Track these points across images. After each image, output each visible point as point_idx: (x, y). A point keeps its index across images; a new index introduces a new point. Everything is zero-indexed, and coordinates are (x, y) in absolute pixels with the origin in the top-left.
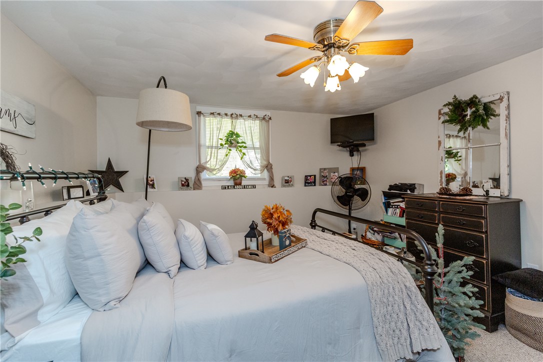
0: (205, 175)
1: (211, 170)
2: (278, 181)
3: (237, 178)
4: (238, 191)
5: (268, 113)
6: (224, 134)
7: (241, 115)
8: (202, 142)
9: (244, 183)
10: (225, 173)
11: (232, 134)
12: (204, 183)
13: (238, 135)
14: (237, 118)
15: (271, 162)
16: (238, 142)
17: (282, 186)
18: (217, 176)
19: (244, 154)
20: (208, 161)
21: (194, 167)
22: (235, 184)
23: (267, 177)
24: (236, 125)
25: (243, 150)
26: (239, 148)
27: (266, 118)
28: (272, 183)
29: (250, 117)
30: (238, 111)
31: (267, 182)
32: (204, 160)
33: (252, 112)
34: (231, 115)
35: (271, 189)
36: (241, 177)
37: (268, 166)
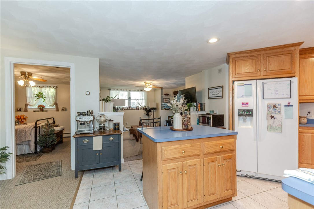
0: (29, 107)
1: (30, 105)
2: (60, 109)
3: (41, 108)
4: (41, 113)
7: (44, 87)
8: (27, 96)
9: (44, 110)
10: (36, 107)
11: (40, 93)
12: (28, 110)
13: (42, 93)
14: (42, 87)
15: (57, 103)
16: (42, 96)
17: (62, 111)
18: (32, 108)
19: (45, 100)
20: (30, 102)
21: (25, 105)
22: (40, 110)
23: (55, 108)
24: (42, 90)
25: (44, 98)
26: (43, 98)
27: (55, 87)
28: (57, 110)
29: (48, 87)
30: (43, 85)
31: (55, 110)
32: (28, 102)
33: (49, 85)
34: (40, 87)
35: (57, 112)
36: (43, 108)
37: (56, 104)
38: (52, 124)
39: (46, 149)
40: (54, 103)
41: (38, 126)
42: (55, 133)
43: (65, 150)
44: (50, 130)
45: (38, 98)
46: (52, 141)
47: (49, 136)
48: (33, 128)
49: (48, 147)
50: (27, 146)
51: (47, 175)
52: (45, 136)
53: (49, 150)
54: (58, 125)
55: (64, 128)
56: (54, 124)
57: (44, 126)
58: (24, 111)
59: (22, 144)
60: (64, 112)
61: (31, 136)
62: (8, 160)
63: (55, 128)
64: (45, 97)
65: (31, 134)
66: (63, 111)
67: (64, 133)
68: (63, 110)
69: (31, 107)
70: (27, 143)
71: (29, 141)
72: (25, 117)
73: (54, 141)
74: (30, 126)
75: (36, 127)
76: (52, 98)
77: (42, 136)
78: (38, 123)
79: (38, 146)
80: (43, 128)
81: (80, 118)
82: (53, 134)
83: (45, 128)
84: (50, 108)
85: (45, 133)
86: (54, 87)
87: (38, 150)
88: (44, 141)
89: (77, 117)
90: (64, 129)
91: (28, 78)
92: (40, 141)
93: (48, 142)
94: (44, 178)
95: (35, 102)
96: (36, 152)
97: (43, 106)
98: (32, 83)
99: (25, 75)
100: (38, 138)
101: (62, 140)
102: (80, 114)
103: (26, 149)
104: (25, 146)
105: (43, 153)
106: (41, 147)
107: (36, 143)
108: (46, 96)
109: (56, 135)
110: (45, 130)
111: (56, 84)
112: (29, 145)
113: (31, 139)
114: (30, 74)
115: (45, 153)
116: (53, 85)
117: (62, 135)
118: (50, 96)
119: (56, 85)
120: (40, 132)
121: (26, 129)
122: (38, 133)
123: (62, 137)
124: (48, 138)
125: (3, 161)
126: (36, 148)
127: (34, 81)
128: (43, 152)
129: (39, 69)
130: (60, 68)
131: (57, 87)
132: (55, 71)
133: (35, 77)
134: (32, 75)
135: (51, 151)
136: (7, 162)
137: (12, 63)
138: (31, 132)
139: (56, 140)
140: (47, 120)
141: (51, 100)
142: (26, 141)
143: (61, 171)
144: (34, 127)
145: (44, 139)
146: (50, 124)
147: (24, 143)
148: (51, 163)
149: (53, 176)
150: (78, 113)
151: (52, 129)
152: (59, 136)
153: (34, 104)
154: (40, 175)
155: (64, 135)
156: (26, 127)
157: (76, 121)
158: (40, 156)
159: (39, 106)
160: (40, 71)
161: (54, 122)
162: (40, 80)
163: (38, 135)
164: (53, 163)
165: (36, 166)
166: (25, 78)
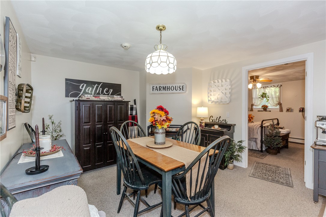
0: (254, 107)
1: (255, 105)
2: (285, 109)
3: (265, 108)
4: (264, 112)
5: (281, 84)
6: (261, 94)
7: (268, 87)
8: (253, 97)
9: (268, 110)
10: (260, 107)
11: (263, 93)
12: (254, 110)
13: (266, 94)
14: (266, 88)
15: (281, 102)
16: (266, 96)
17: (286, 112)
18: (258, 108)
19: (268, 100)
20: (255, 103)
21: (251, 104)
22: (264, 110)
23: (279, 108)
24: (265, 90)
25: (268, 99)
26: (266, 98)
27: (279, 86)
28: (281, 110)
29: (271, 86)
30: (266, 85)
31: (279, 110)
32: (253, 102)
33: (272, 85)
34: (264, 87)
35: (281, 112)
36: (266, 108)
37: (280, 104)
38: (276, 125)
39: (271, 151)
40: (278, 103)
41: (264, 125)
42: (281, 136)
43: (292, 157)
44: (275, 131)
45: (262, 98)
46: (277, 143)
47: (274, 137)
48: (259, 127)
49: (273, 149)
50: (255, 143)
51: (276, 179)
52: (271, 137)
53: (274, 152)
54: (283, 127)
55: (290, 131)
56: (278, 125)
57: (269, 127)
58: (250, 111)
59: (251, 140)
60: (290, 113)
61: (258, 134)
62: (243, 151)
63: (280, 130)
64: (268, 97)
65: (257, 133)
66: (288, 112)
67: (290, 137)
68: (288, 110)
69: (256, 107)
70: (254, 140)
71: (256, 138)
72: (252, 116)
73: (279, 144)
74: (257, 125)
75: (262, 127)
76: (276, 98)
77: (267, 136)
78: (263, 123)
79: (264, 146)
80: (268, 128)
81: (323, 125)
82: (279, 137)
83: (271, 129)
84: (273, 108)
85: (270, 133)
86: (277, 86)
87: (264, 149)
88: (269, 141)
89: (318, 122)
90: (290, 133)
91: (256, 81)
92: (265, 140)
93: (273, 144)
94: (272, 181)
95: (259, 102)
96: (262, 151)
97: (267, 106)
98: (259, 85)
99: (253, 79)
100: (263, 137)
101: (288, 145)
102: (322, 118)
103: (253, 145)
104: (252, 142)
105: (268, 154)
106: (266, 147)
107: (262, 142)
108: (270, 96)
109: (281, 138)
110: (270, 131)
111: (279, 82)
112: (256, 142)
113: (257, 137)
114: (257, 77)
115: (270, 154)
116: (277, 84)
117: (288, 139)
118: (274, 96)
119: (280, 84)
120: (265, 132)
121: (254, 127)
122: (263, 133)
123: (287, 142)
124: (273, 139)
125: (241, 152)
126: (262, 147)
127: (261, 82)
128: (268, 152)
129: (266, 70)
130: (289, 63)
131: (281, 86)
132: (283, 68)
133: (261, 79)
134: (259, 78)
135: (275, 154)
136: (242, 153)
137: (247, 70)
138: (258, 130)
139: (281, 144)
140: (273, 121)
141: (275, 100)
142: (253, 138)
143: (291, 181)
144: (261, 127)
145: (269, 140)
146: (274, 125)
147: (252, 139)
148: (278, 167)
149: (282, 183)
150: (319, 117)
151: (278, 131)
152: (285, 140)
153: (259, 104)
154: (269, 176)
155: (290, 140)
156: (254, 125)
157: (316, 127)
158: (265, 155)
159: (263, 106)
160: (266, 72)
161: (278, 124)
162: (265, 81)
163: (263, 135)
164: (280, 169)
165: (263, 165)
166: (253, 81)
